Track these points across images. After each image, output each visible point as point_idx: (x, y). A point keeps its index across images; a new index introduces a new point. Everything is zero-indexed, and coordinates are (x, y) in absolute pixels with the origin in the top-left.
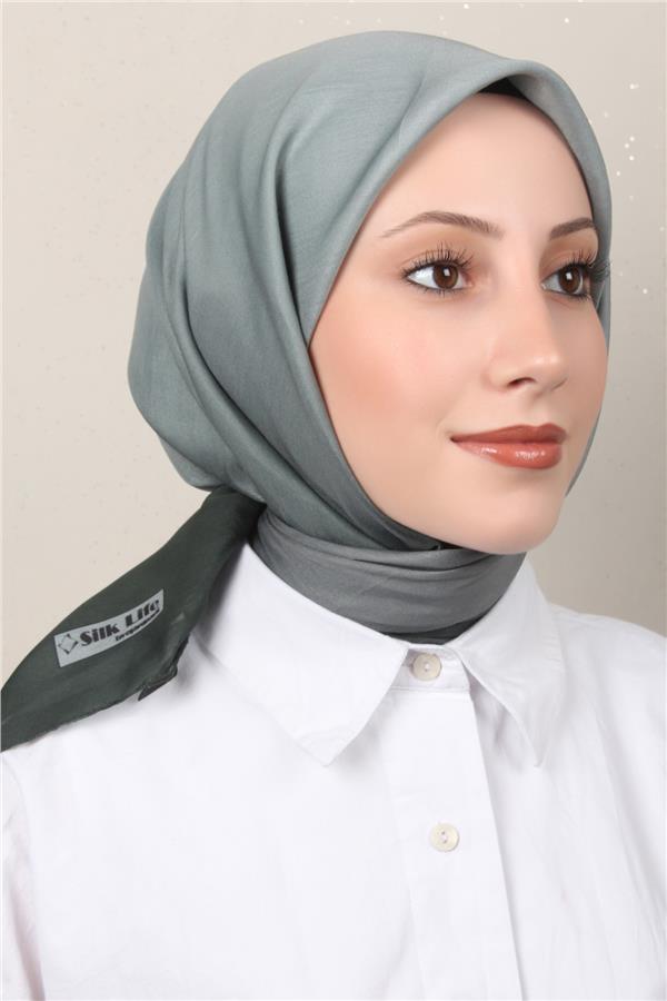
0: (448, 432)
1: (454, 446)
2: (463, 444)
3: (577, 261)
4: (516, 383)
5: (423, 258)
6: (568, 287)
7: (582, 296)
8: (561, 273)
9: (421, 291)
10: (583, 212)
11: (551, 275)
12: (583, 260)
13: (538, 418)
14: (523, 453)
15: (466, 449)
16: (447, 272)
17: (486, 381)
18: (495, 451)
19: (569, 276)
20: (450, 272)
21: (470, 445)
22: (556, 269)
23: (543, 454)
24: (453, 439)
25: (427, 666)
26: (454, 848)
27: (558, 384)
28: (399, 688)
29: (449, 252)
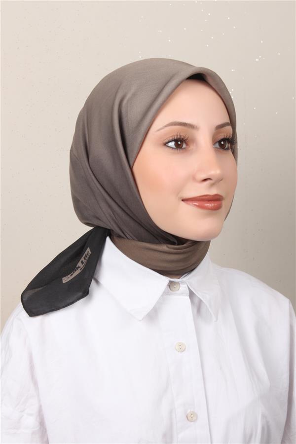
0: (180, 198)
1: (182, 202)
2: (186, 202)
3: (225, 137)
4: (205, 180)
5: (171, 138)
6: (222, 147)
7: (228, 149)
8: (220, 142)
9: (171, 149)
10: (226, 119)
11: (216, 142)
12: (227, 137)
13: (213, 192)
14: (208, 205)
15: (187, 204)
16: (179, 143)
17: (194, 179)
18: (197, 204)
19: (222, 143)
20: (180, 143)
21: (189, 202)
22: (218, 140)
23: (216, 205)
24: (183, 200)
25: (175, 286)
26: (184, 351)
27: (220, 180)
28: (165, 293)
29: (180, 136)
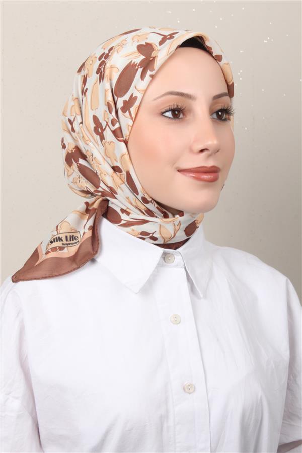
0: (176, 168)
1: (178, 173)
2: (182, 172)
3: (223, 108)
4: (202, 151)
5: (168, 108)
6: (220, 117)
7: (225, 120)
8: (217, 112)
9: (167, 119)
11: (214, 113)
12: (225, 108)
13: (210, 163)
14: (205, 176)
15: (184, 174)
16: (176, 112)
17: (191, 150)
18: (194, 175)
19: (220, 113)
20: (177, 113)
21: (186, 173)
22: (215, 111)
23: (212, 176)
24: (178, 171)
25: (170, 258)
26: (179, 323)
27: (217, 151)
28: (159, 265)
29: (177, 105)
